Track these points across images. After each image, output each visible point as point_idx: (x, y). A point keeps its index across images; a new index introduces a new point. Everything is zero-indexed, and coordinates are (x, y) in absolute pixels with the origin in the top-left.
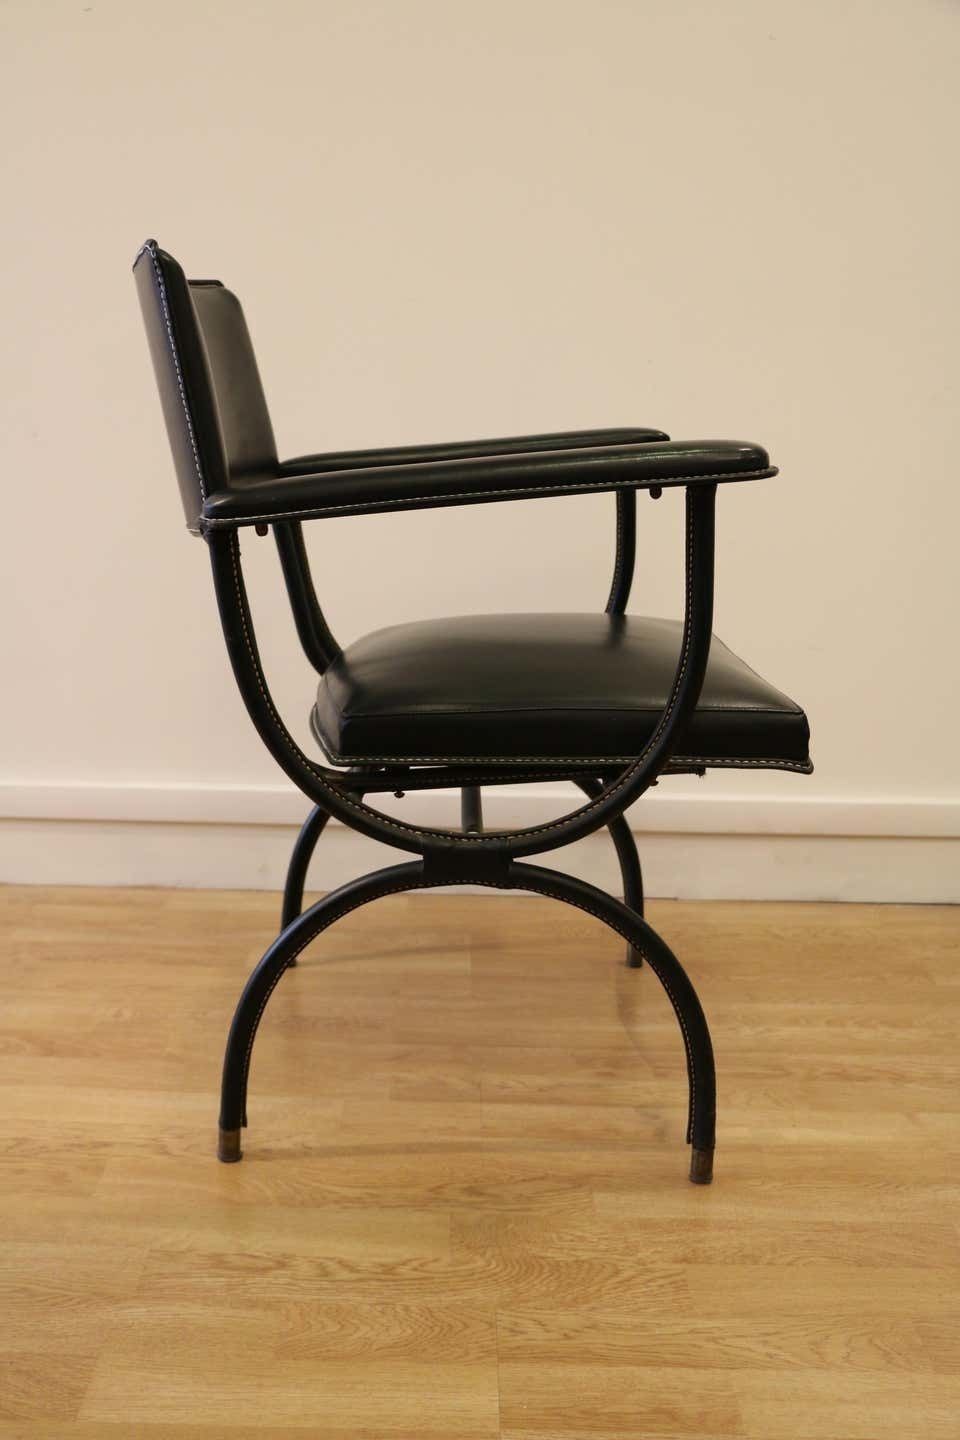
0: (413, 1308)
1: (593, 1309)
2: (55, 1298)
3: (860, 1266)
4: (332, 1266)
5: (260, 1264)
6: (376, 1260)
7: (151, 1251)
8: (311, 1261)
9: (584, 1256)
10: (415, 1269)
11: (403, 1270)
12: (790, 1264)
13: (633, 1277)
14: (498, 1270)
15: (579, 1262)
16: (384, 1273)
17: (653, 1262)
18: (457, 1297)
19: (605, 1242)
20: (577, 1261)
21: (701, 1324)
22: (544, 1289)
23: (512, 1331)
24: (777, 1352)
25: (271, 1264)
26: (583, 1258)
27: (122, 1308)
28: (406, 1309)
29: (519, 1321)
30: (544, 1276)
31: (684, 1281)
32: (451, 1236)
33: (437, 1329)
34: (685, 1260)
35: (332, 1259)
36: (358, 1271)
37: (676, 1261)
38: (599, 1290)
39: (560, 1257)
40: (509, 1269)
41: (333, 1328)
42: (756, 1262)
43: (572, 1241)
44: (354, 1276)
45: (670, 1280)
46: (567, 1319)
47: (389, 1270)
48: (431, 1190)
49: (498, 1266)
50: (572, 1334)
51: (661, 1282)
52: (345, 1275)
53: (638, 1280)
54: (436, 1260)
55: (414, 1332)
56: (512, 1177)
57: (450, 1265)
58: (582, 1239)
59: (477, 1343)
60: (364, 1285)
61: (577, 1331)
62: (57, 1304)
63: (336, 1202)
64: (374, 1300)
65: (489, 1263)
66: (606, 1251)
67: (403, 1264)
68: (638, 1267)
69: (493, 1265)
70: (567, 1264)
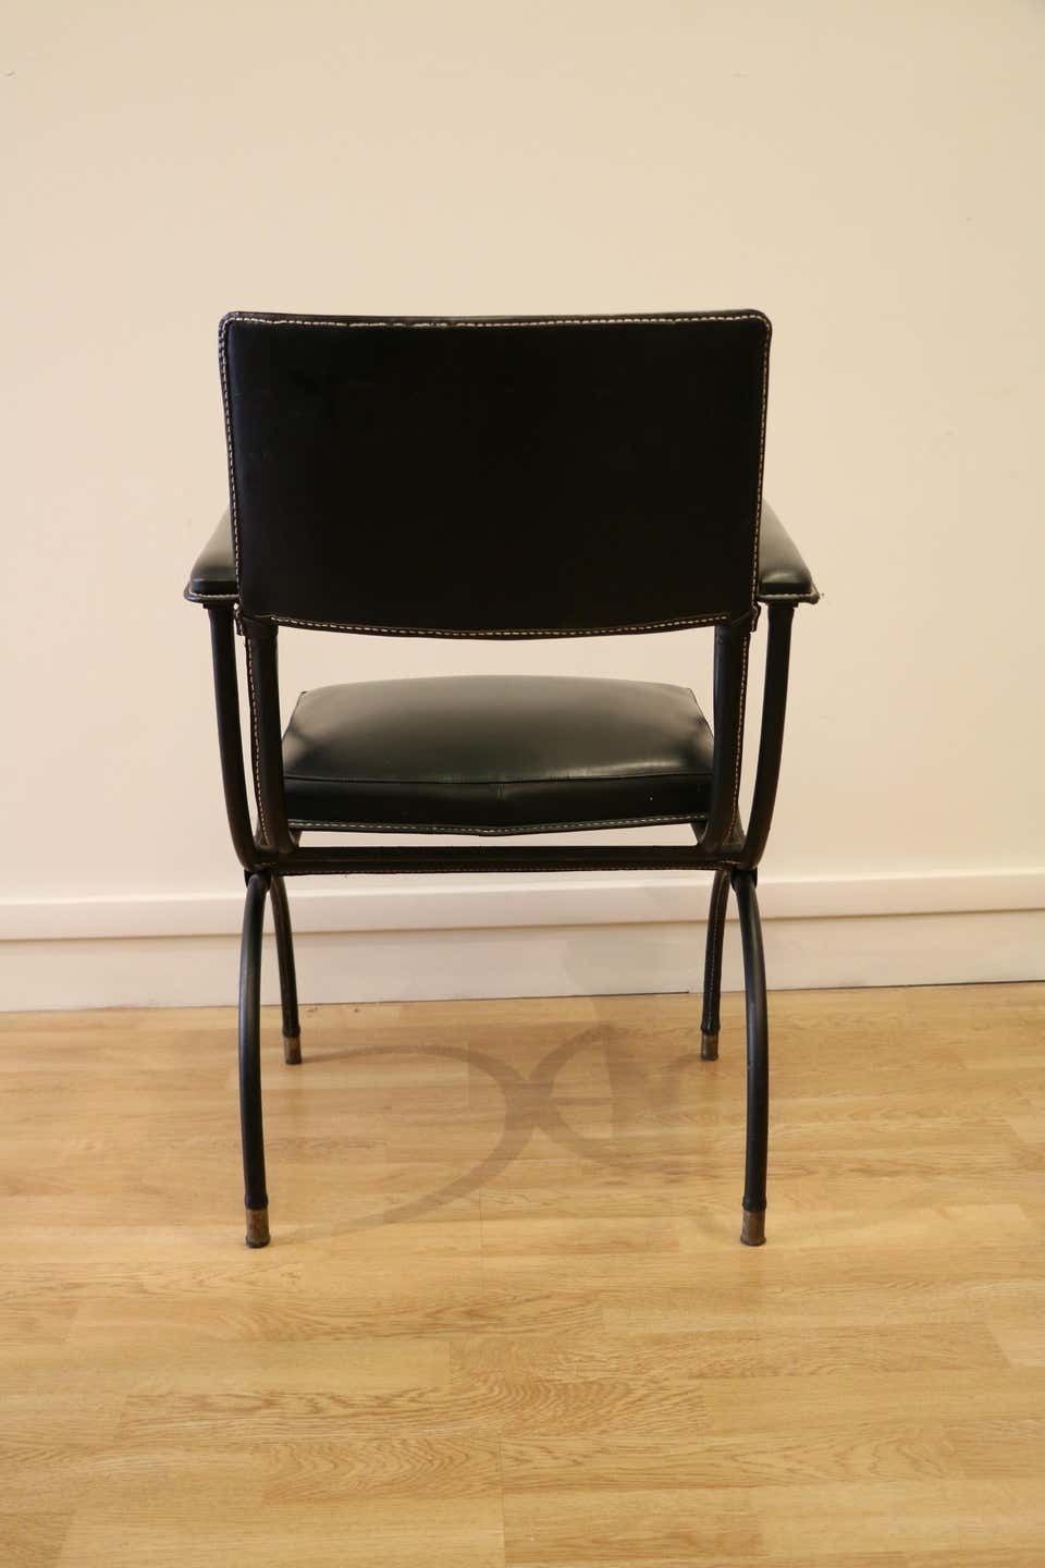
0: (411, 1442)
1: (603, 1432)
2: (25, 1453)
3: (887, 1370)
4: (323, 1402)
5: (247, 1403)
6: (373, 1393)
7: (130, 1396)
8: (301, 1398)
9: (591, 1376)
10: (413, 1400)
11: (399, 1402)
12: (812, 1374)
13: (646, 1396)
14: (501, 1396)
15: (587, 1384)
16: (379, 1406)
17: (666, 1379)
18: (456, 1428)
19: (614, 1361)
20: (583, 1383)
21: (717, 1441)
22: (551, 1413)
23: (517, 1459)
24: (799, 1467)
25: (259, 1403)
26: (593, 1379)
27: (98, 1460)
28: (404, 1442)
29: (524, 1449)
30: (549, 1402)
31: (700, 1397)
32: (451, 1363)
33: (437, 1463)
34: (701, 1376)
35: (323, 1394)
36: (352, 1406)
37: (691, 1377)
38: (610, 1412)
39: (567, 1379)
40: (514, 1394)
41: (325, 1467)
42: (776, 1374)
43: (580, 1361)
44: (350, 1411)
45: (685, 1397)
46: (575, 1444)
47: (383, 1402)
48: (428, 1316)
49: (500, 1393)
50: (580, 1460)
51: (678, 1399)
52: (339, 1410)
53: (652, 1399)
54: (435, 1390)
55: (414, 1467)
56: (515, 1298)
57: (452, 1394)
58: (590, 1358)
59: (480, 1474)
60: (357, 1420)
61: (585, 1456)
62: (27, 1459)
63: (328, 1334)
64: (367, 1436)
65: (492, 1390)
66: (617, 1370)
67: (400, 1396)
68: (653, 1386)
69: (497, 1389)
70: (575, 1386)
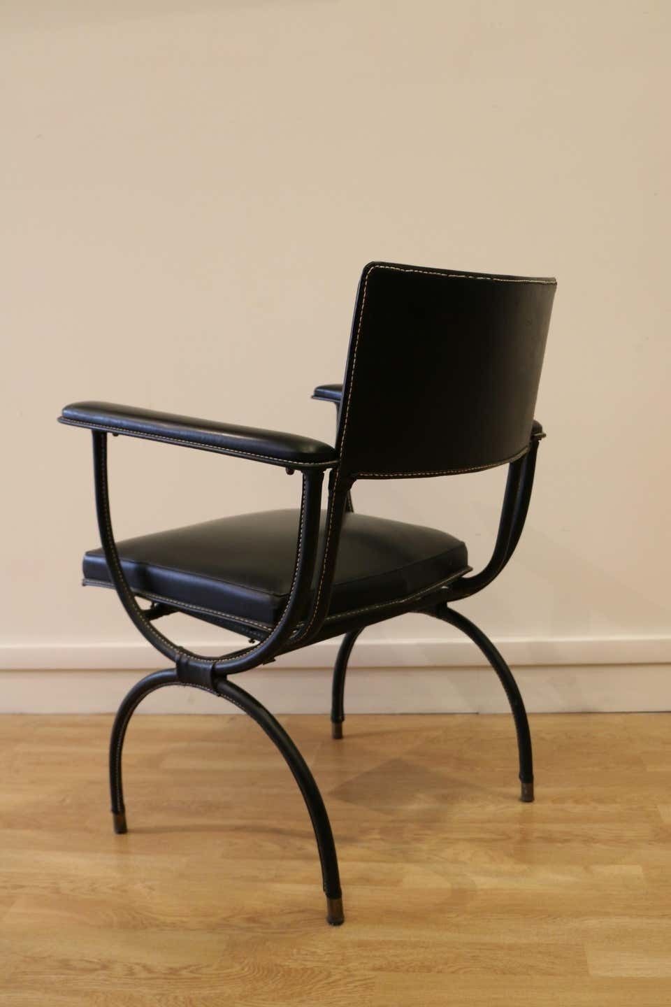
0: (181, 998)
1: (301, 1001)
3: (504, 973)
4: (137, 969)
5: (91, 966)
6: (168, 965)
7: (25, 957)
8: (125, 965)
9: (309, 964)
10: (191, 972)
12: (453, 972)
13: (339, 980)
15: (305, 970)
16: (171, 974)
17: (356, 970)
18: (212, 991)
19: (328, 956)
20: (302, 969)
22: (274, 986)
25: (98, 967)
26: (308, 967)
28: (176, 998)
30: (277, 978)
31: (374, 983)
32: (225, 950)
34: (380, 969)
35: (137, 964)
36: (154, 973)
37: (374, 969)
38: (311, 989)
39: (293, 965)
40: (261, 973)
42: (429, 971)
43: (306, 954)
44: (151, 975)
45: (364, 982)
47: (173, 971)
48: (223, 919)
49: (248, 971)
51: (357, 983)
52: (144, 975)
53: (341, 982)
54: (208, 966)
56: (282, 910)
57: (217, 970)
58: (314, 953)
63: (157, 926)
64: (155, 992)
65: (243, 969)
66: (327, 962)
67: (186, 968)
68: (346, 973)
69: (246, 970)
70: (296, 970)
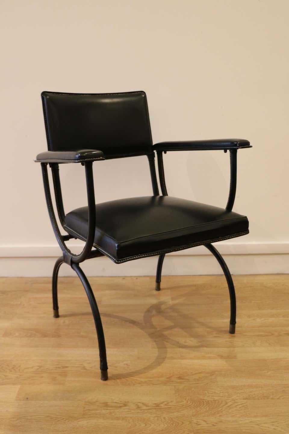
0: (167, 418)
1: (220, 416)
2: (58, 419)
4: (140, 405)
5: (119, 405)
6: (154, 402)
7: (86, 402)
8: (134, 403)
9: (216, 398)
10: (165, 405)
11: (162, 405)
12: (278, 399)
13: (232, 405)
14: (191, 404)
15: (215, 401)
16: (157, 406)
17: (237, 400)
18: (179, 414)
19: (221, 393)
20: (213, 400)
21: (253, 419)
22: (205, 410)
23: (197, 424)
24: (277, 428)
25: (121, 405)
26: (216, 399)
27: (79, 421)
28: (164, 418)
29: (199, 421)
30: (204, 406)
31: (247, 405)
32: (175, 393)
33: (174, 424)
34: (247, 399)
35: (140, 402)
36: (149, 406)
37: (244, 399)
38: (222, 410)
39: (209, 399)
40: (194, 404)
41: (143, 425)
42: (268, 399)
43: (212, 393)
44: (148, 408)
45: (243, 405)
46: (213, 419)
47: (157, 405)
48: (168, 378)
49: (190, 403)
50: (215, 424)
51: (241, 406)
52: (145, 408)
54: (172, 402)
55: (168, 426)
56: (192, 373)
57: (176, 403)
58: (215, 392)
59: (187, 428)
60: (150, 411)
61: (216, 423)
62: (59, 420)
63: (139, 383)
64: (154, 415)
65: (188, 402)
66: (222, 396)
67: (162, 403)
68: (233, 401)
69: (189, 402)
70: (211, 401)
